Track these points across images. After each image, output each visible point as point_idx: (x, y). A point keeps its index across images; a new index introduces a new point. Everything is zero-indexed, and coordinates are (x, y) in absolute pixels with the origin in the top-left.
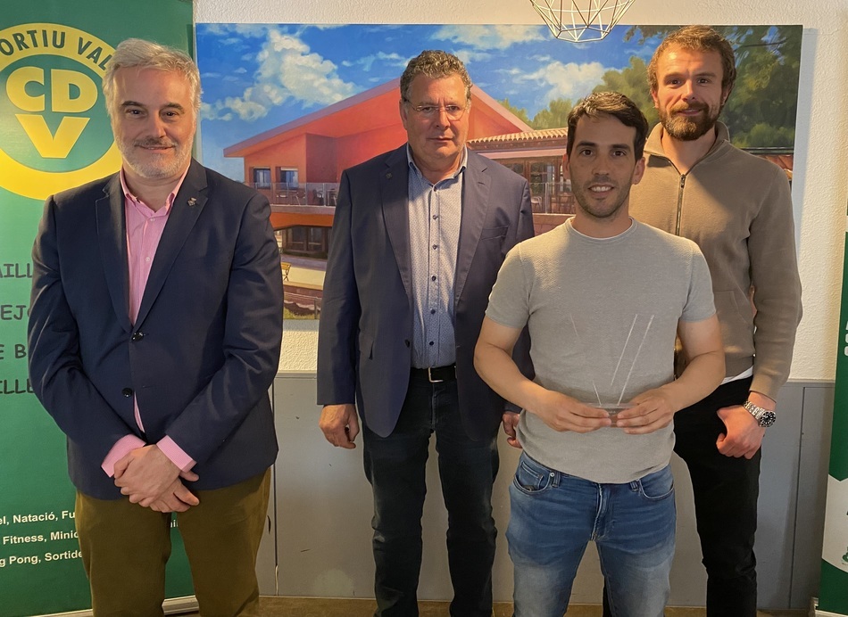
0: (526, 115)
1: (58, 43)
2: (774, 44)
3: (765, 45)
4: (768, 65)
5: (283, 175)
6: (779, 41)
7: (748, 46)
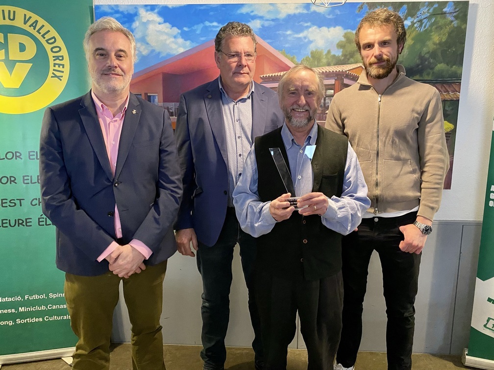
0: (295, 60)
1: (12, 18)
2: (451, 13)
3: (445, 13)
4: (447, 27)
5: (149, 98)
6: (454, 11)
7: (435, 14)
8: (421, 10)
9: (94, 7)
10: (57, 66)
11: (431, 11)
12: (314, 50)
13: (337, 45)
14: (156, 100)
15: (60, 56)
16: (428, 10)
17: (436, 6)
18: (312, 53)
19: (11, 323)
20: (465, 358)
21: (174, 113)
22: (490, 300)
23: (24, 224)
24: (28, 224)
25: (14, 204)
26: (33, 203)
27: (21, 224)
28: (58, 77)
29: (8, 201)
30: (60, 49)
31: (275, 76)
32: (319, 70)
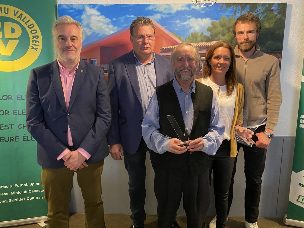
0: (182, 38)
1: (6, 12)
2: (276, 10)
3: (273, 10)
4: (274, 18)
5: (92, 62)
6: (278, 9)
7: (266, 11)
8: (258, 8)
9: (57, 5)
10: (34, 42)
11: (264, 9)
12: (193, 32)
13: (207, 29)
14: (96, 63)
15: (37, 36)
16: (263, 8)
17: (267, 6)
18: (192, 34)
19: (6, 202)
20: (285, 220)
21: (107, 71)
22: (300, 184)
23: (14, 140)
24: (17, 140)
25: (7, 128)
26: (20, 127)
27: (12, 140)
28: (35, 49)
29: (4, 126)
30: (37, 32)
31: (169, 48)
32: (196, 44)
